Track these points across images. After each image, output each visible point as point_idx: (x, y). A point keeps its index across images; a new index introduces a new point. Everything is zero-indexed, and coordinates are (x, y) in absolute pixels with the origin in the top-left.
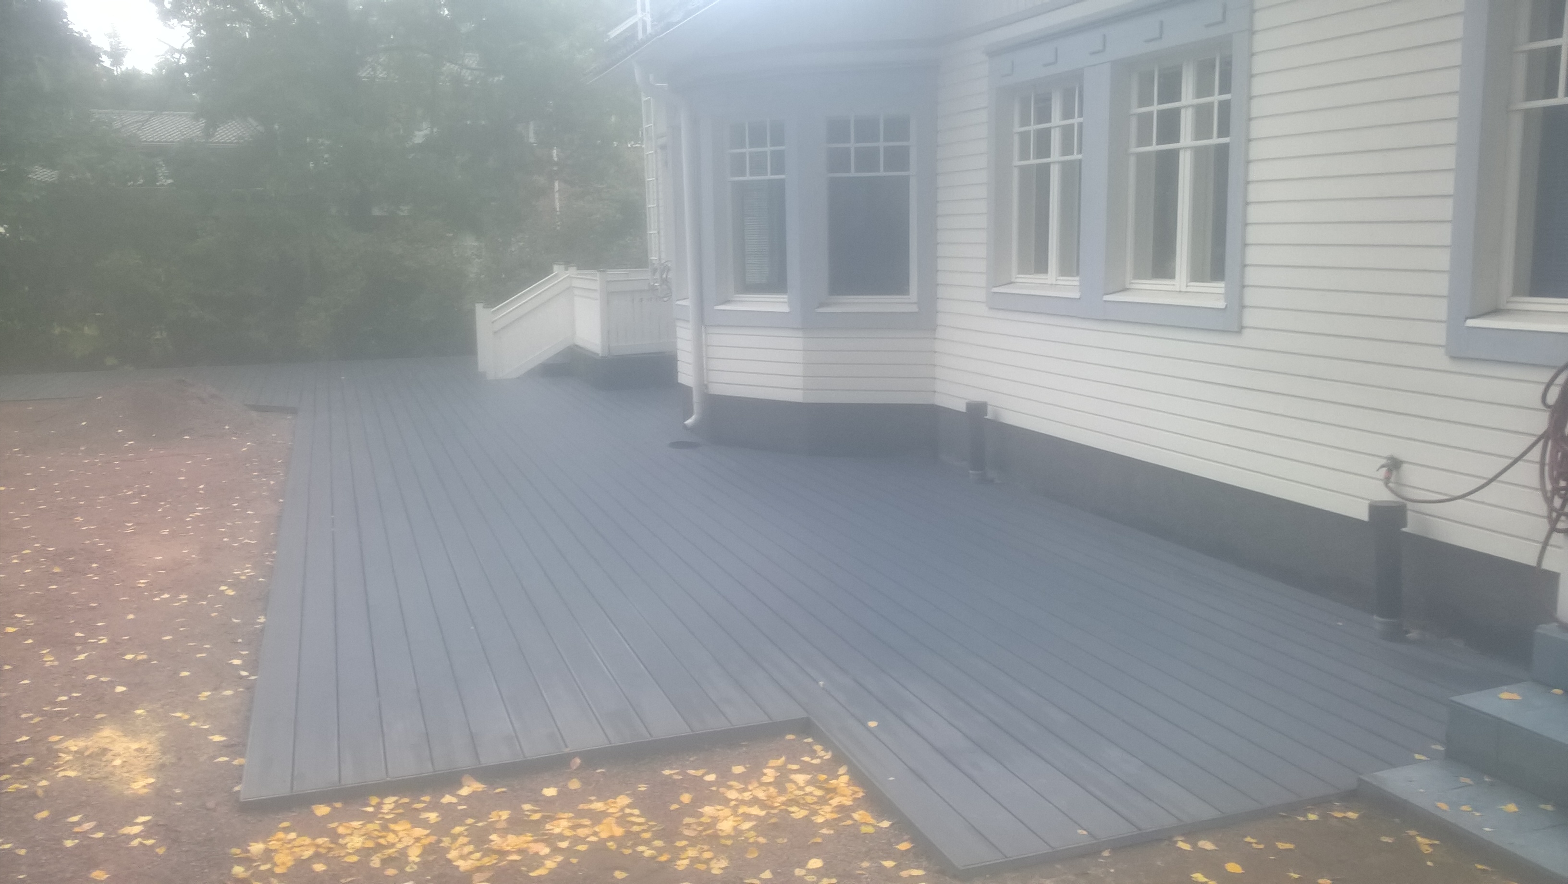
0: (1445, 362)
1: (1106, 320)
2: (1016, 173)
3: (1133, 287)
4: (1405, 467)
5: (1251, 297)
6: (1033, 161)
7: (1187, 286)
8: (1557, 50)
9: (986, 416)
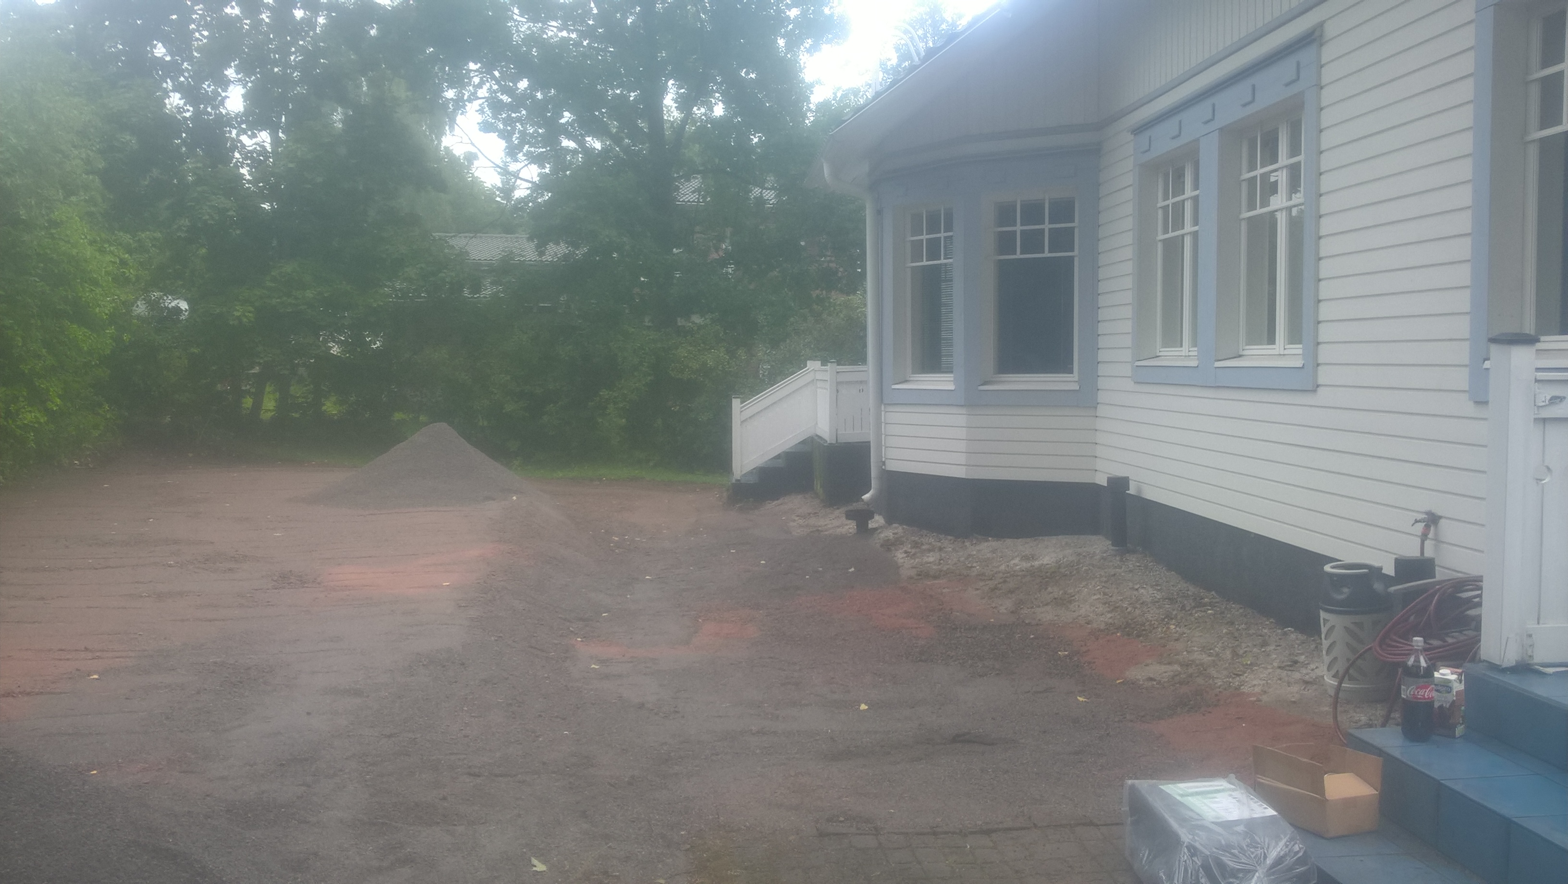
0: (1470, 409)
1: (1218, 387)
2: (1160, 246)
3: (1246, 354)
4: (1442, 522)
5: (1325, 354)
6: (1171, 234)
7: (1285, 349)
8: (1561, 74)
9: (1129, 490)
